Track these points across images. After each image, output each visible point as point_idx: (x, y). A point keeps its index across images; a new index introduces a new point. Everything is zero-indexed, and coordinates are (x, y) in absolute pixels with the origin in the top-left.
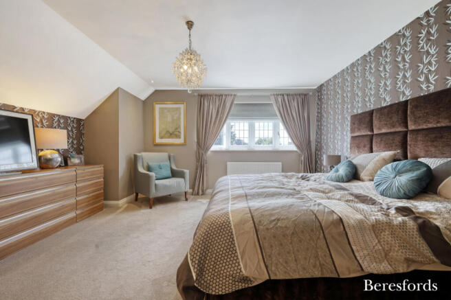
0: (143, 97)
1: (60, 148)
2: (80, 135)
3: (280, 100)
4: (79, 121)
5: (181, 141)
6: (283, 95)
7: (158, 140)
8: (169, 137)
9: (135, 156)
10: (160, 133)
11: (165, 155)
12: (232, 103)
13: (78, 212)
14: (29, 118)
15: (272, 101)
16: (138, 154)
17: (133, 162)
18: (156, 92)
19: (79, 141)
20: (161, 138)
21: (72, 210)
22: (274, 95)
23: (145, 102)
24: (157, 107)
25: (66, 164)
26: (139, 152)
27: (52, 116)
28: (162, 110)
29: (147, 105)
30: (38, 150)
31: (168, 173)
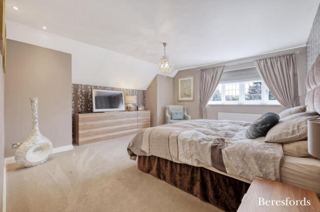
0: (173, 76)
1: (134, 103)
2: (144, 97)
3: (262, 64)
4: (144, 91)
5: (191, 99)
6: (266, 59)
7: (180, 99)
8: (185, 97)
9: (166, 107)
10: (181, 95)
11: (182, 107)
12: (222, 72)
13: (139, 129)
14: (123, 92)
15: (256, 66)
16: (167, 106)
17: (164, 110)
18: (179, 71)
19: (144, 100)
20: (182, 97)
21: (136, 128)
22: (257, 60)
23: (174, 79)
24: (180, 80)
25: (138, 110)
26: (168, 105)
27: (133, 90)
28: (182, 81)
29: (175, 80)
30: (125, 104)
31: (182, 117)
